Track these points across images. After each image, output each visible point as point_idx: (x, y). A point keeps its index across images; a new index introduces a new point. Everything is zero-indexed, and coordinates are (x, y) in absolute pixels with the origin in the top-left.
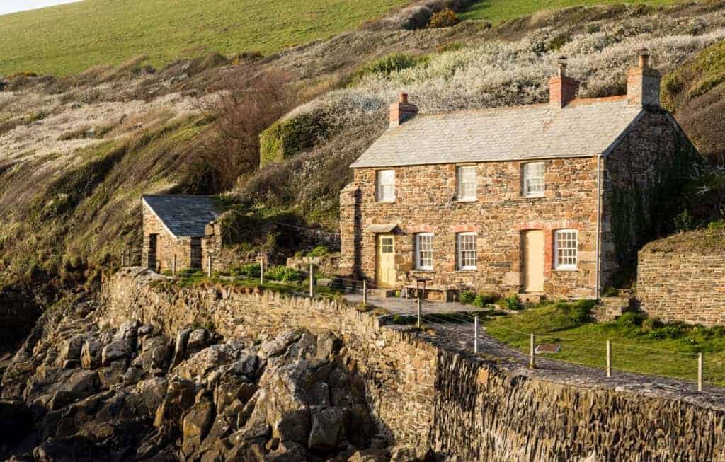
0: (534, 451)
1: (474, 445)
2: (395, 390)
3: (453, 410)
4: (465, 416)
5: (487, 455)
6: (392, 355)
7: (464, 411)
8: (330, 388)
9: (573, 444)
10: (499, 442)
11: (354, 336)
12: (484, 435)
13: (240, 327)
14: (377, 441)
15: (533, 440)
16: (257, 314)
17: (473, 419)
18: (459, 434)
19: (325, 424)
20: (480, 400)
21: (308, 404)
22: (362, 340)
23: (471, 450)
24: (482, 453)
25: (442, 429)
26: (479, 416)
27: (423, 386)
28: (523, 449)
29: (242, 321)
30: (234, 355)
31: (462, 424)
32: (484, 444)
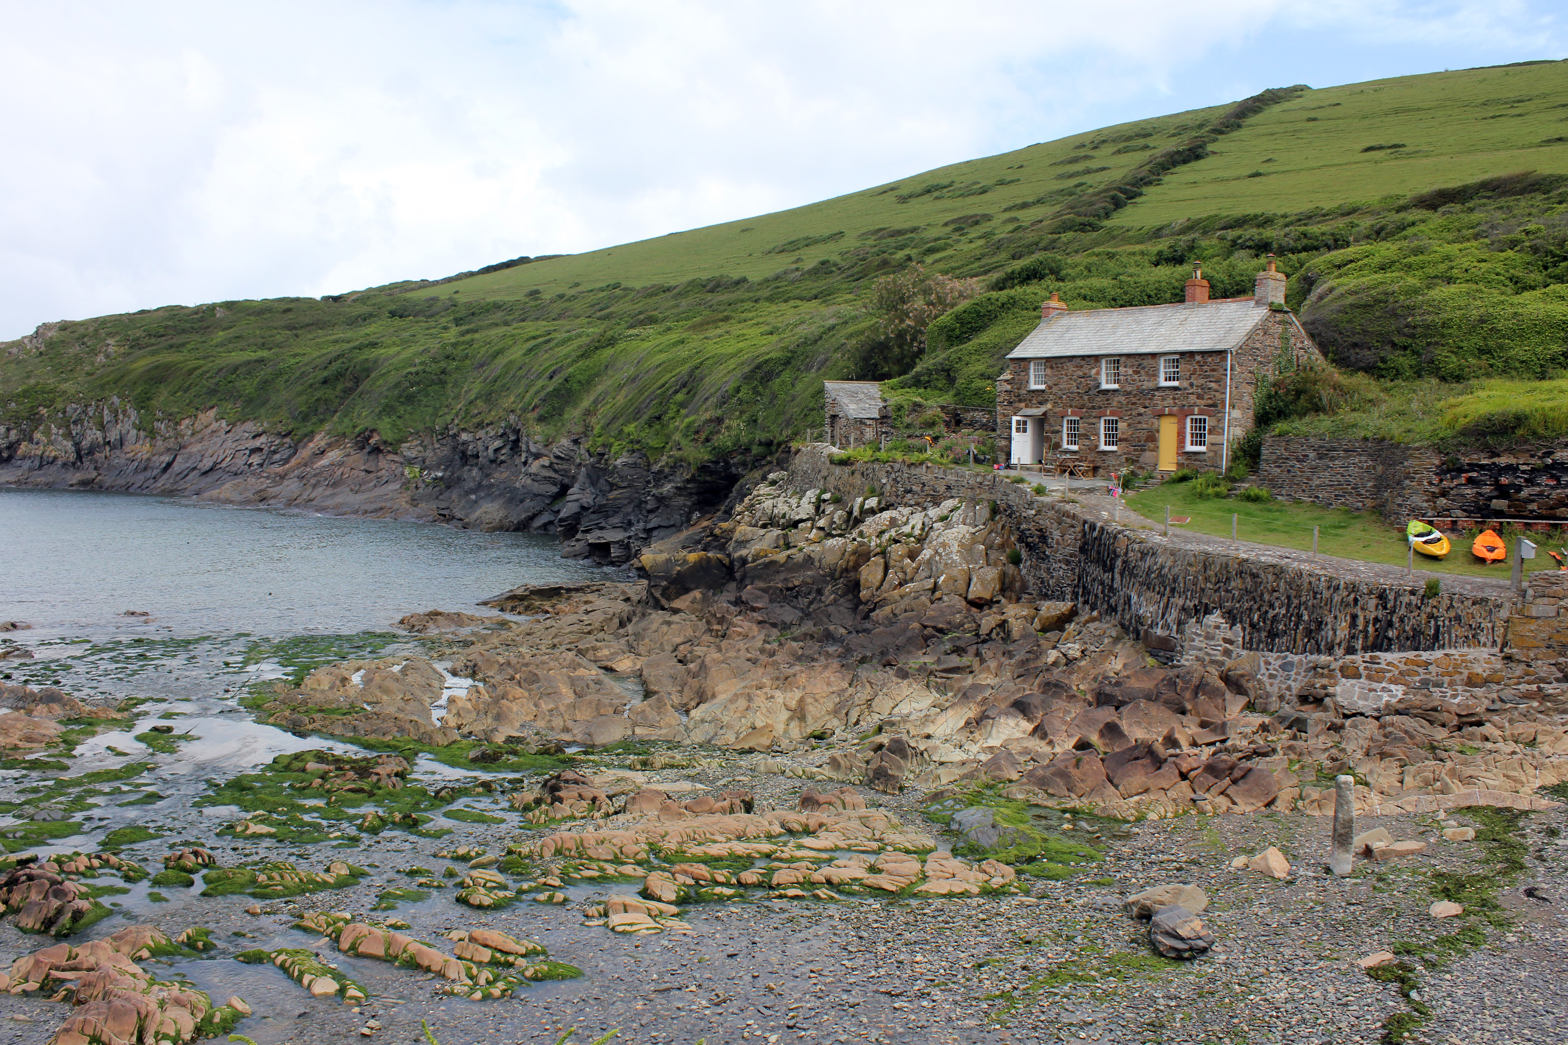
0: (1166, 607)
1: (1113, 601)
2: (1044, 552)
3: (1095, 571)
4: (1106, 577)
5: (1124, 610)
6: (1041, 522)
7: (1105, 572)
8: (986, 549)
9: (1200, 602)
10: (1135, 598)
11: (1009, 506)
12: (1121, 593)
13: (909, 496)
14: (1027, 596)
15: (1165, 598)
16: (924, 485)
17: (1113, 579)
18: (1099, 591)
19: (982, 581)
20: (1119, 563)
21: (968, 563)
22: (1015, 508)
23: (1110, 606)
24: (1120, 609)
25: (1084, 588)
26: (1117, 576)
27: (1069, 550)
28: (1156, 607)
29: (910, 491)
30: (904, 519)
31: (1102, 583)
32: (1122, 601)
